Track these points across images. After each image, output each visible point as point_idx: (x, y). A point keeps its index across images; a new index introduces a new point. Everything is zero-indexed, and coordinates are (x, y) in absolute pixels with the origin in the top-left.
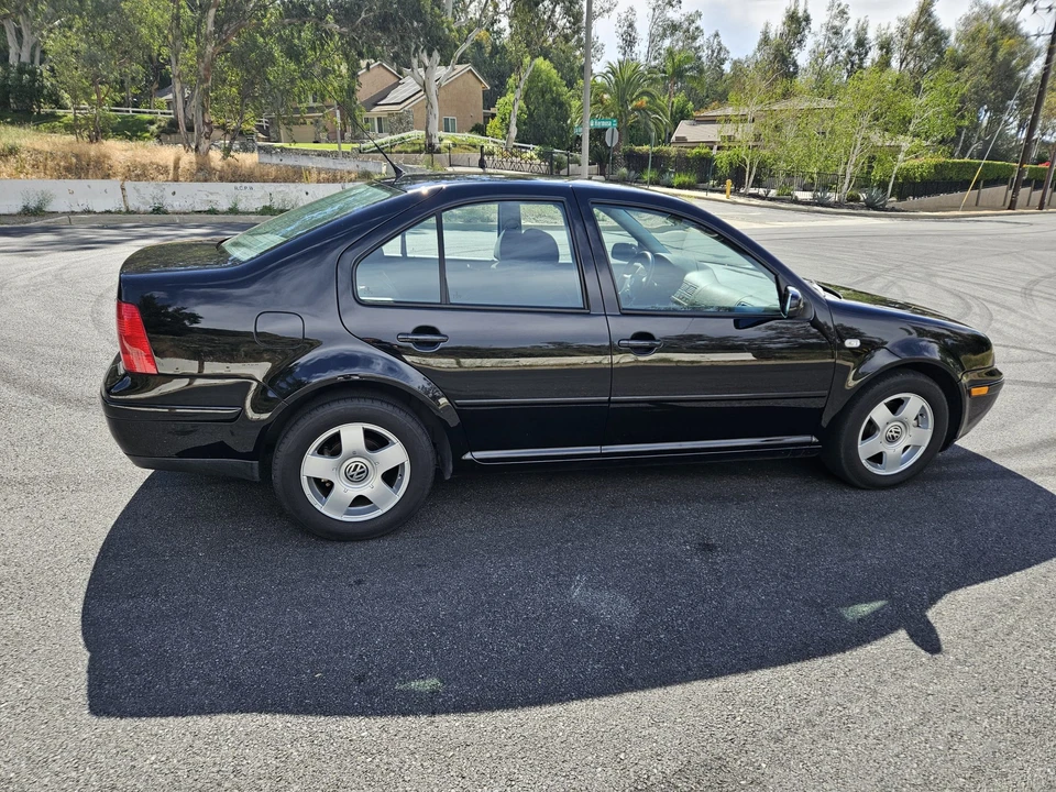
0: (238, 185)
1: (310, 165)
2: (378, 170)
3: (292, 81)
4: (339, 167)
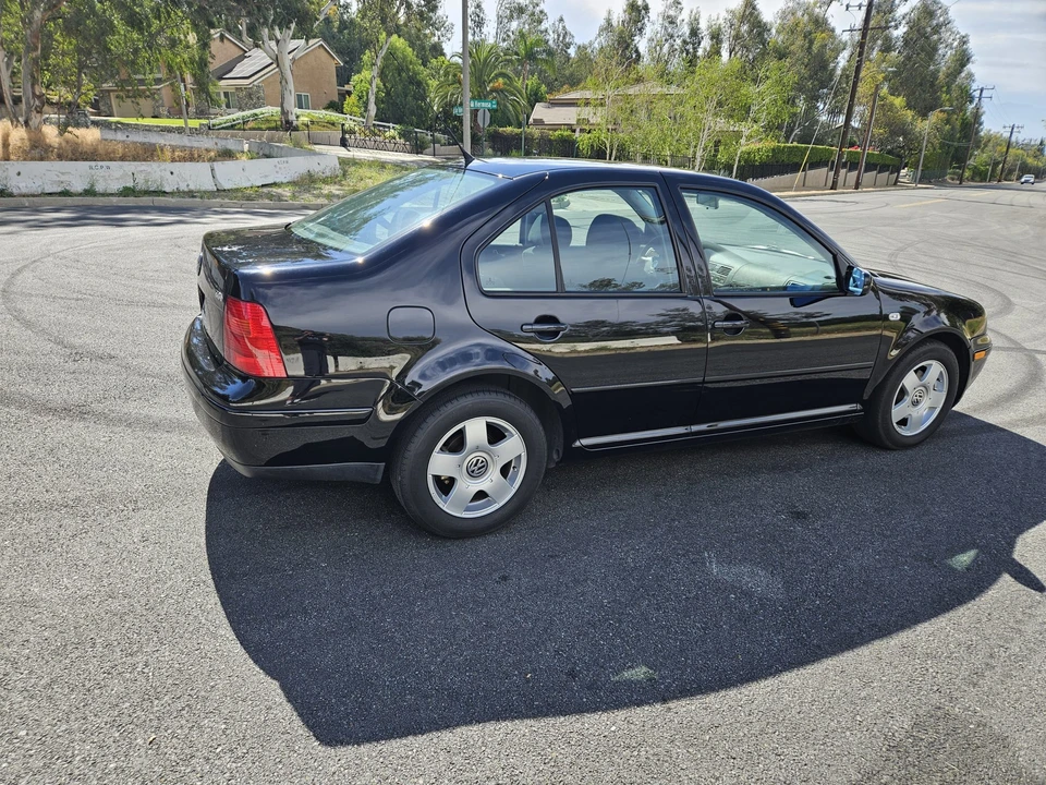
0: (93, 163)
1: (162, 142)
2: (240, 149)
3: (136, 51)
4: (196, 144)
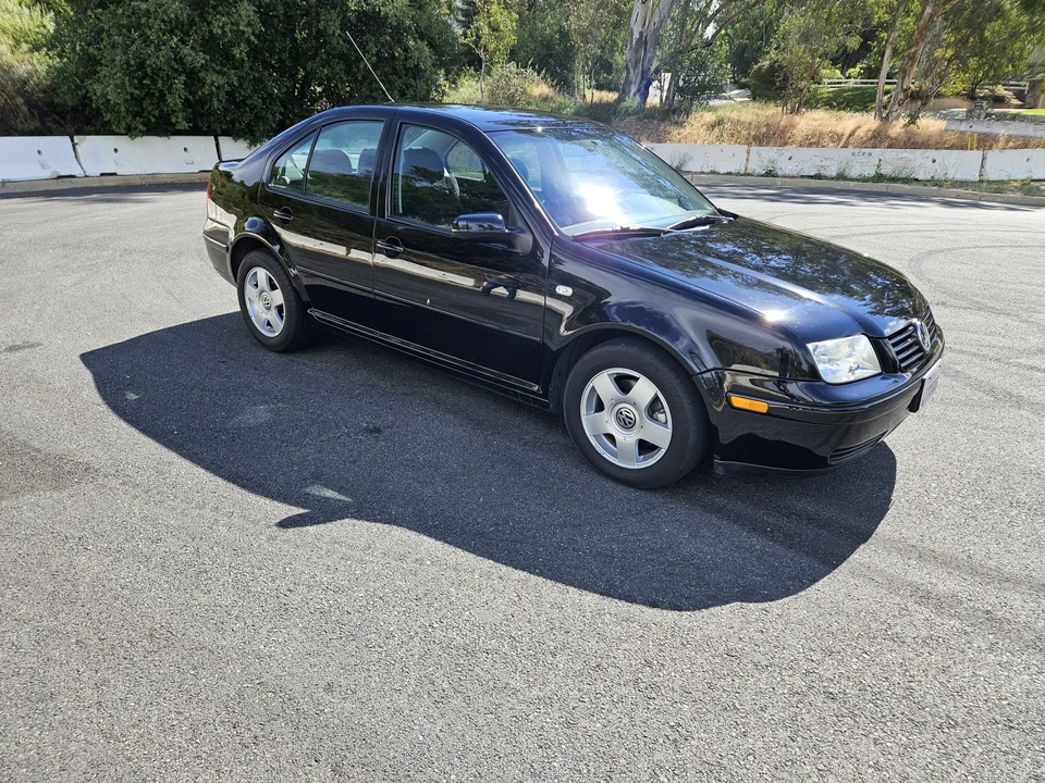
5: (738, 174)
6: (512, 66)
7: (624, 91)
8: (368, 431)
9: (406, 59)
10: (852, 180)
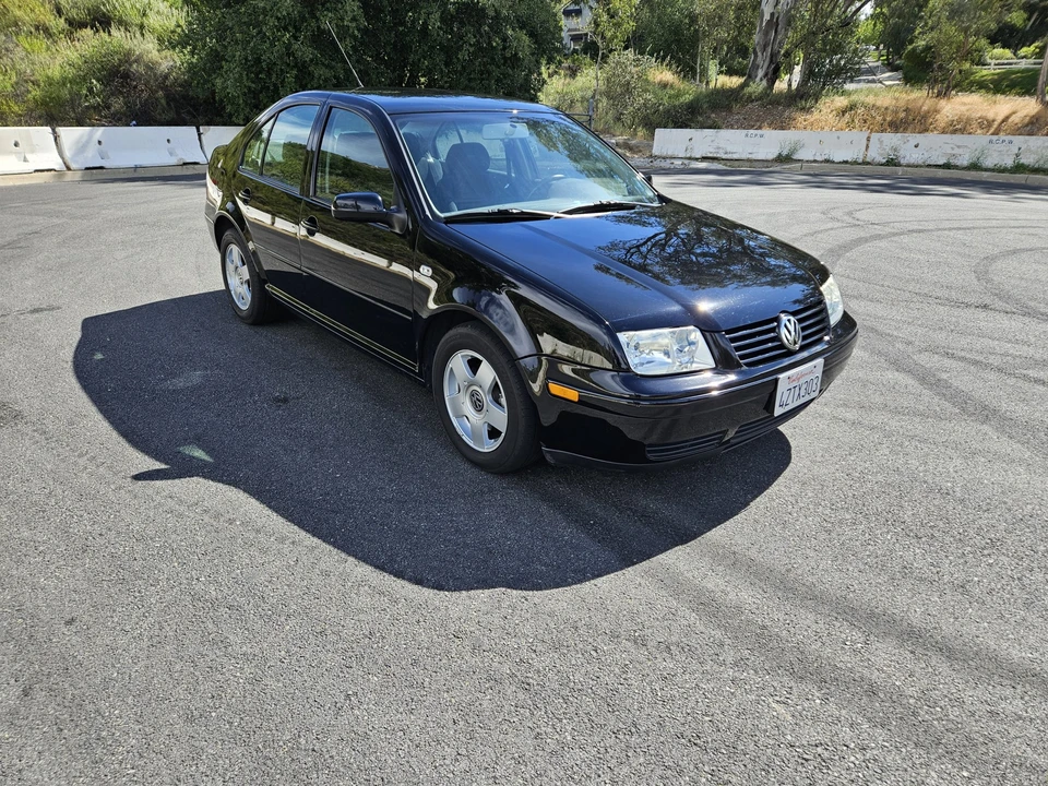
5: (855, 163)
6: (630, 54)
7: (750, 77)
8: (277, 400)
9: (504, 48)
10: (986, 170)
